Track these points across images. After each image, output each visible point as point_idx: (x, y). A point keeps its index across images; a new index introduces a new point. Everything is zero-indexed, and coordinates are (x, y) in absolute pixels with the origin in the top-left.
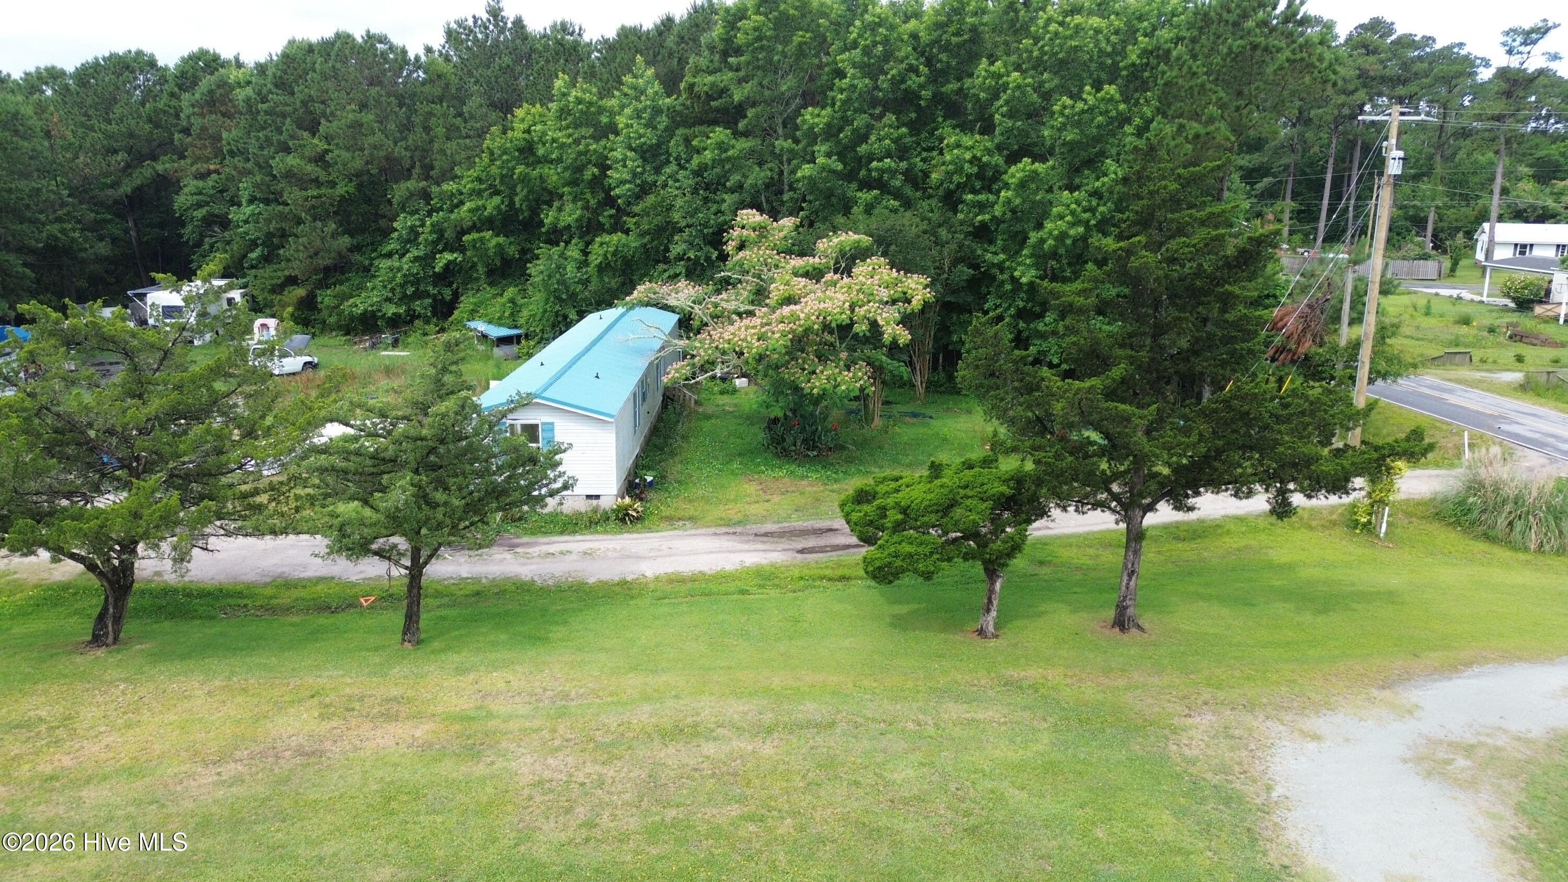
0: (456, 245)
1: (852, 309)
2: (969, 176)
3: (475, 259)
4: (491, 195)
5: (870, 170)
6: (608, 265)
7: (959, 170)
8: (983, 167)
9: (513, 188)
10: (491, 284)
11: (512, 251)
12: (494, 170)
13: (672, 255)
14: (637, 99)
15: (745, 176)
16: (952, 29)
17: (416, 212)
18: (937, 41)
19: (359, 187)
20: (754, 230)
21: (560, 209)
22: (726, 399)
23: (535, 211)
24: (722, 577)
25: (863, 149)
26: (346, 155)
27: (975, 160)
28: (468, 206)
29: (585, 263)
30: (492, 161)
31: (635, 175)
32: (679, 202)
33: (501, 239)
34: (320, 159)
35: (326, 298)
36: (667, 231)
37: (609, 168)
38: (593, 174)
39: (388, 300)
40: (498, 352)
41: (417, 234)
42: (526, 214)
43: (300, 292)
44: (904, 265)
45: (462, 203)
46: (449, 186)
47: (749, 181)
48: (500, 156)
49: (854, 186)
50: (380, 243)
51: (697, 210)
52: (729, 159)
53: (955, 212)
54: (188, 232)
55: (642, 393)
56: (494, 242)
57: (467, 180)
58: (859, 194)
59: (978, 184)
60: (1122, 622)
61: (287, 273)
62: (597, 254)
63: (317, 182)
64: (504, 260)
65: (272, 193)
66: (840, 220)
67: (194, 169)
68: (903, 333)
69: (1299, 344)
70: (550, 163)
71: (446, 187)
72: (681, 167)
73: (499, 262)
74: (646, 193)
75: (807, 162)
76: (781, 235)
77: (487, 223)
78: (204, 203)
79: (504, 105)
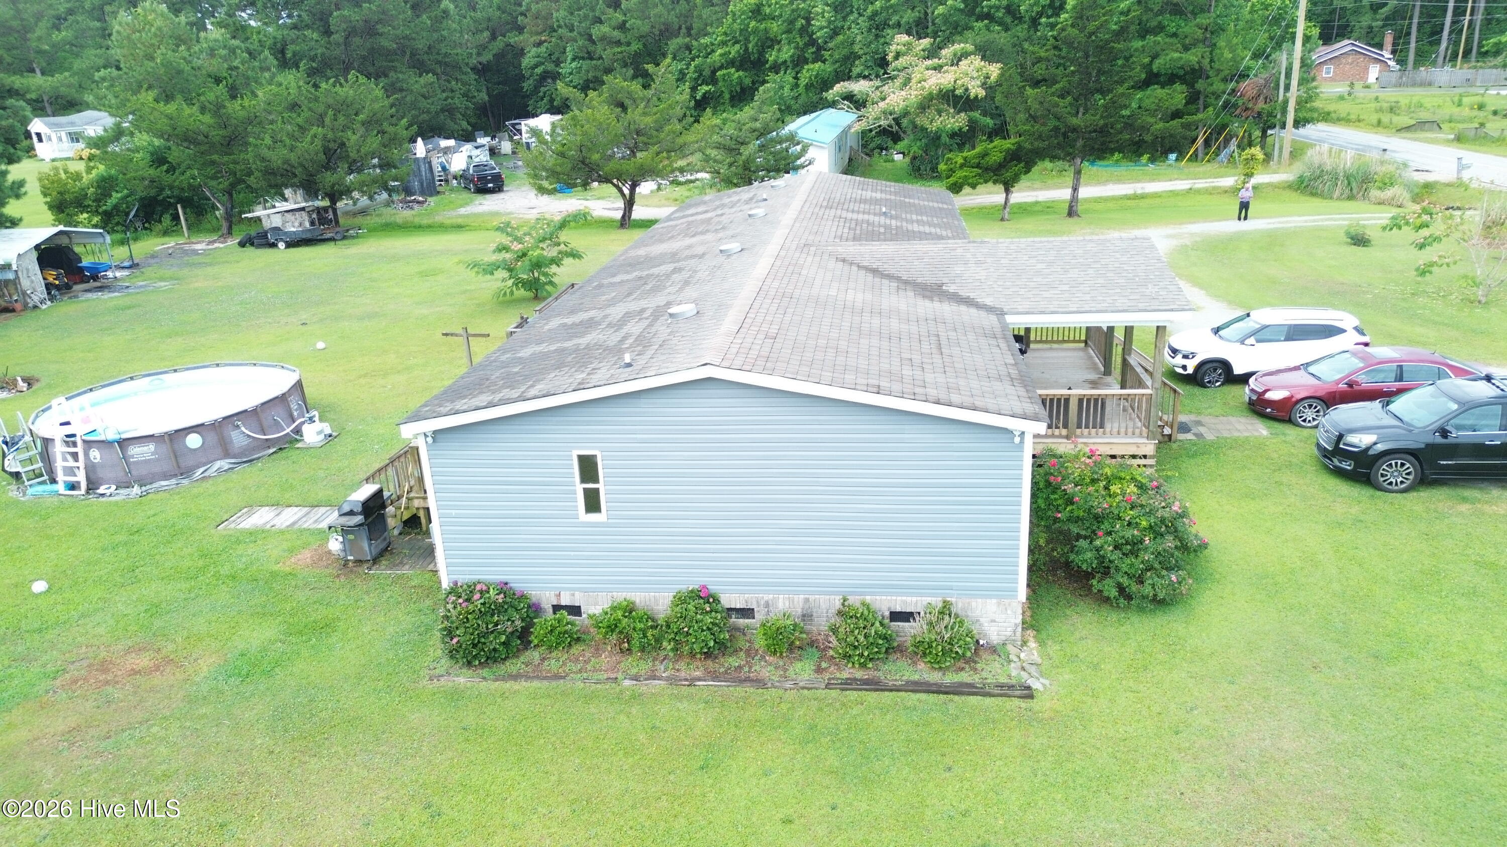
0: (713, 80)
1: (955, 82)
2: (1043, 7)
3: (723, 89)
4: (733, 45)
5: (983, 8)
6: (812, 85)
9: (747, 40)
10: (732, 107)
11: (748, 81)
12: (736, 26)
15: (901, 17)
17: (683, 59)
20: (904, 45)
21: (779, 50)
22: (888, 164)
23: (762, 53)
26: (639, 22)
28: (719, 51)
29: (797, 86)
30: (734, 21)
31: (830, 22)
32: (859, 39)
33: (741, 73)
34: (622, 27)
36: (851, 58)
37: (812, 19)
38: (802, 24)
41: (684, 75)
42: (756, 56)
44: (989, 59)
45: (713, 51)
46: (705, 40)
47: (904, 20)
48: (740, 16)
49: (973, 18)
51: (871, 42)
52: (891, 6)
53: (1037, 30)
54: (527, 85)
55: (840, 143)
56: (736, 75)
57: (717, 34)
58: (976, 24)
59: (1050, 12)
60: (1072, 212)
62: (804, 79)
63: (618, 43)
64: (742, 88)
65: (588, 53)
66: (958, 38)
67: (532, 40)
68: (982, 93)
69: (1255, 104)
70: (773, 19)
71: (702, 41)
72: (860, 15)
73: (738, 89)
74: (837, 34)
75: (942, 4)
76: (921, 48)
77: (731, 63)
78: (540, 64)
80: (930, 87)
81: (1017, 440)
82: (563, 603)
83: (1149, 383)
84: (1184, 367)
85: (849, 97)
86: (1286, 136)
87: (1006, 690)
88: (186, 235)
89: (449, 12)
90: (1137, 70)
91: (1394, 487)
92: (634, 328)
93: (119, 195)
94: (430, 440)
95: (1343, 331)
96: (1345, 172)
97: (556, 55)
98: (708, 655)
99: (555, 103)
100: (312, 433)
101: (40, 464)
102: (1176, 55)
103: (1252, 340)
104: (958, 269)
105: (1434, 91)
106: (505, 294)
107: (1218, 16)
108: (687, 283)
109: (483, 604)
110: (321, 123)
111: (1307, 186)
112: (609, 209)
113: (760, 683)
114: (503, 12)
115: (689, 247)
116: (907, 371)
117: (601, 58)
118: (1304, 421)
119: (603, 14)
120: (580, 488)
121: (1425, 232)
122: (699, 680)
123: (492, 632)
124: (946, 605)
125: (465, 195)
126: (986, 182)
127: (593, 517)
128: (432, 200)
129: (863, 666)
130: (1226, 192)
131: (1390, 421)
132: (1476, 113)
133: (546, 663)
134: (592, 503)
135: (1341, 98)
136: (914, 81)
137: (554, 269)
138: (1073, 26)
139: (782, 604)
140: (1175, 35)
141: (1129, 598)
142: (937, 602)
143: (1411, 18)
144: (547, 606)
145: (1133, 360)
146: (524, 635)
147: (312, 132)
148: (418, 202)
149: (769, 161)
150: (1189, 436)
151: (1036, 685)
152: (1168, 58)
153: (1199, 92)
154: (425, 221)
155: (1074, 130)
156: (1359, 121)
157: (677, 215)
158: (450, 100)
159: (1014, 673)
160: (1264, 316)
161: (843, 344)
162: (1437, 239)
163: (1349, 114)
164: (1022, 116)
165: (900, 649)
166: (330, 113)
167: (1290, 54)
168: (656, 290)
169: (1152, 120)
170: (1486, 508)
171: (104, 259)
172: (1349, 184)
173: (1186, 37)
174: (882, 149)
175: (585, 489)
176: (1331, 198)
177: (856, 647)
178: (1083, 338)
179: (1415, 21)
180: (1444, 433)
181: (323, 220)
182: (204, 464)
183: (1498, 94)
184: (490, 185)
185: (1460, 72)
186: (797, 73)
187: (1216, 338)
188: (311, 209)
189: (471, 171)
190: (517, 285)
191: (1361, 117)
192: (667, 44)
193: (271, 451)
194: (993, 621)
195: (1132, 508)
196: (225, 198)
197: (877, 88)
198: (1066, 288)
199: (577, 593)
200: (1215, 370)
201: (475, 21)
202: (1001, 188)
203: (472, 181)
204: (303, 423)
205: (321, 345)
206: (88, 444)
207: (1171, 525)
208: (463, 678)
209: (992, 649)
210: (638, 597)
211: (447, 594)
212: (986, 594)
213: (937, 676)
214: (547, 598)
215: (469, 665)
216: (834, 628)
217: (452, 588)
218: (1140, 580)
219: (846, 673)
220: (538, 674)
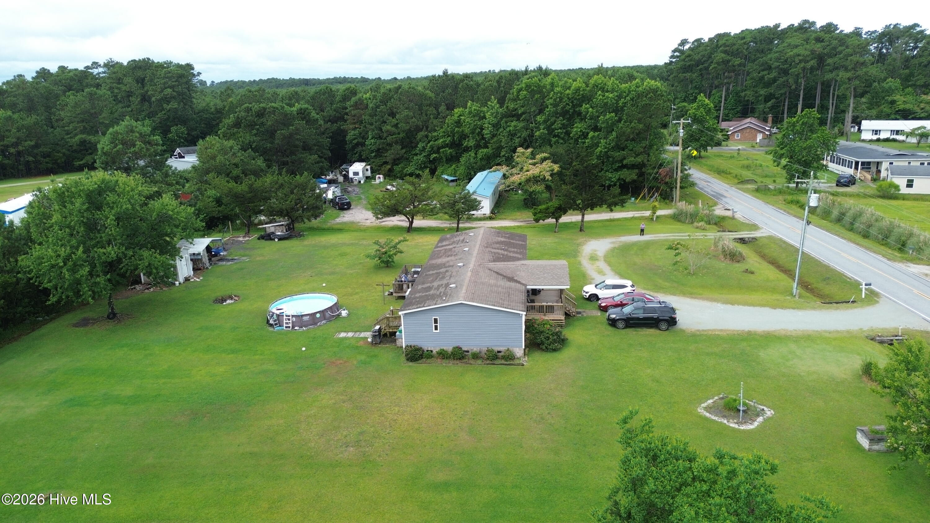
0: (438, 152)
1: (540, 173)
2: (580, 135)
3: (443, 156)
4: (448, 137)
5: (555, 133)
6: (484, 159)
7: (577, 134)
8: (583, 133)
9: (454, 136)
10: (447, 164)
11: (454, 153)
12: (449, 129)
13: (501, 155)
14: (492, 109)
15: (521, 135)
16: (577, 94)
17: (425, 141)
18: (574, 97)
19: (406, 134)
20: (521, 153)
21: (468, 141)
22: (516, 196)
23: (460, 142)
24: (511, 227)
25: (553, 127)
26: (404, 125)
27: (581, 131)
28: (441, 140)
29: (476, 157)
30: (448, 127)
31: (491, 132)
32: (503, 140)
33: (451, 150)
34: (396, 126)
35: (397, 168)
36: (500, 148)
37: (484, 129)
38: (479, 131)
39: (416, 169)
40: (451, 184)
41: (425, 149)
42: (458, 143)
43: (389, 167)
44: (555, 162)
45: (439, 139)
46: (435, 134)
48: (451, 125)
50: (412, 151)
51: (508, 143)
52: (517, 129)
54: (348, 148)
55: (494, 193)
56: (449, 151)
57: (441, 132)
58: (552, 139)
59: (582, 137)
60: (581, 230)
61: (384, 160)
62: (480, 155)
63: (394, 133)
65: (379, 136)
66: (543, 150)
67: (351, 127)
68: (550, 178)
69: (665, 179)
70: (466, 127)
71: (433, 134)
73: (450, 157)
74: (494, 137)
76: (528, 154)
77: (447, 146)
78: (356, 138)
79: (450, 107)
80: (530, 173)
81: (520, 316)
82: (429, 350)
84: (586, 296)
87: (519, 365)
88: (231, 233)
91: (620, 328)
92: (442, 290)
94: (404, 315)
95: (627, 287)
97: (363, 135)
98: (460, 359)
100: (344, 313)
101: (278, 322)
102: (633, 158)
103: (604, 288)
108: (451, 276)
109: (414, 348)
111: (677, 217)
112: (399, 221)
113: (471, 364)
114: (337, 112)
115: (448, 262)
116: (501, 301)
118: (608, 311)
119: (387, 119)
120: (434, 325)
121: (677, 251)
122: (459, 363)
123: (416, 354)
124: (508, 349)
125: (335, 211)
126: (549, 218)
127: (436, 331)
129: (491, 361)
130: (646, 219)
133: (427, 361)
134: (436, 328)
136: (524, 170)
139: (475, 349)
140: (632, 150)
141: (547, 349)
142: (506, 349)
144: (426, 351)
145: (563, 296)
146: (422, 355)
150: (580, 315)
151: (525, 364)
152: (630, 159)
153: (643, 173)
154: (325, 226)
157: (440, 245)
159: (521, 362)
160: (608, 282)
161: (488, 295)
165: (499, 358)
168: (443, 278)
173: (637, 151)
176: (685, 223)
177: (490, 356)
181: (290, 230)
182: (320, 322)
184: (345, 206)
186: (477, 152)
187: (596, 288)
188: (285, 225)
189: (337, 201)
193: (336, 318)
194: (518, 353)
196: (248, 219)
197: (510, 170)
199: (432, 348)
200: (593, 297)
202: (555, 218)
203: (337, 204)
204: (342, 311)
205: (324, 285)
206: (293, 316)
207: (558, 334)
208: (411, 364)
209: (518, 358)
210: (445, 348)
211: (406, 347)
212: (516, 347)
213: (506, 363)
214: (425, 349)
215: (411, 361)
216: (486, 354)
217: (407, 346)
218: (550, 345)
219: (488, 362)
220: (425, 363)
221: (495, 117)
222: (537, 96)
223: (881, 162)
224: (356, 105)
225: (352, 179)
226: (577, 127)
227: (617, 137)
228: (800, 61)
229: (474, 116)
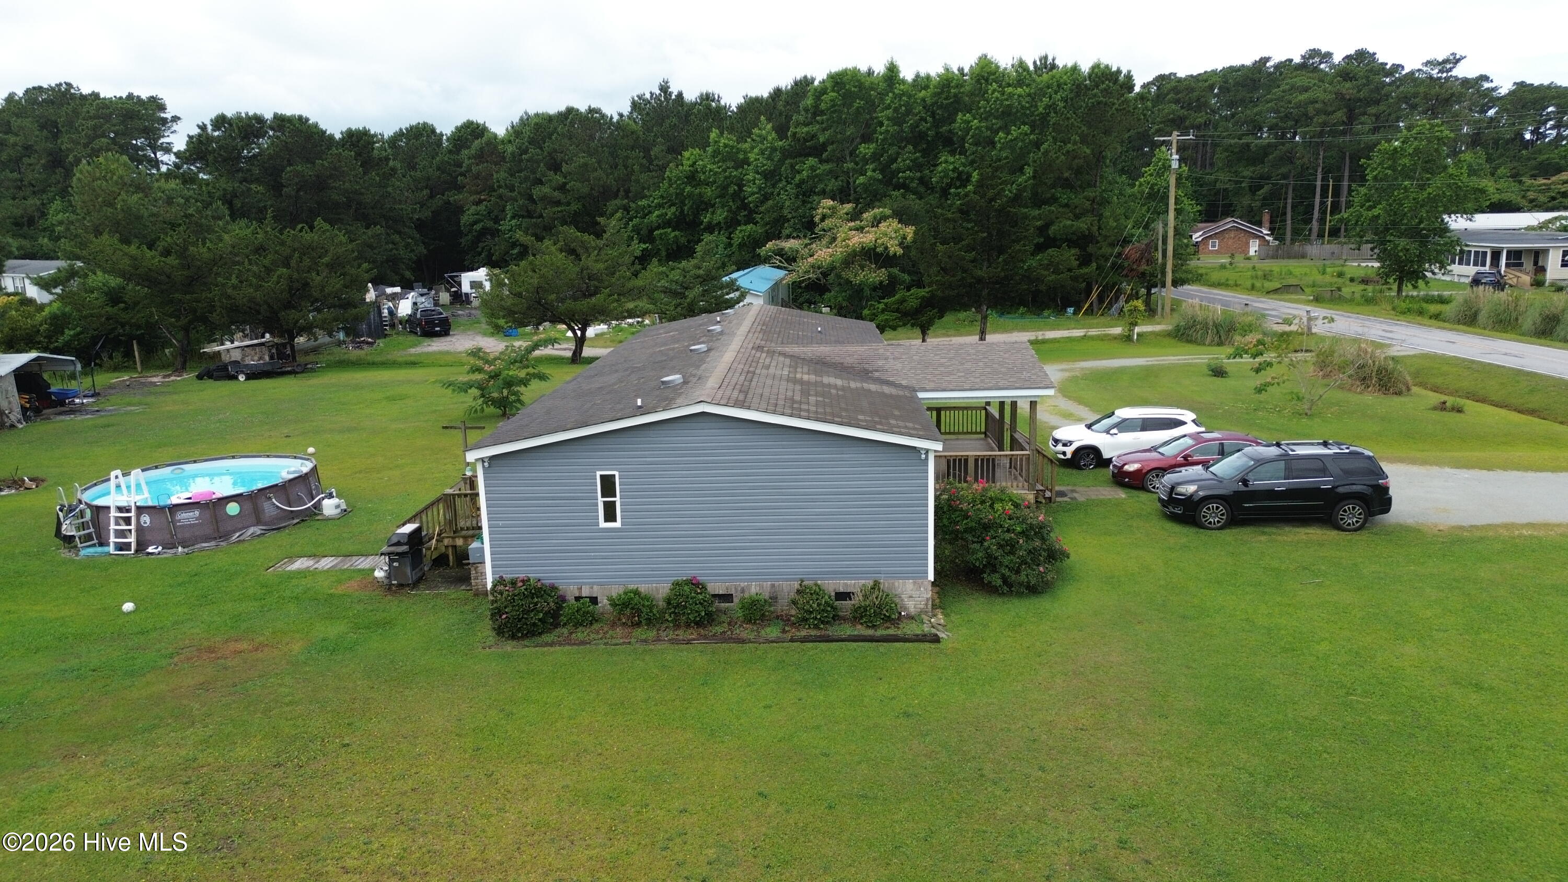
0: (650, 239)
1: (876, 241)
2: (952, 179)
3: (661, 246)
4: (670, 207)
5: (898, 178)
6: (745, 244)
7: (946, 176)
8: (960, 173)
9: (683, 203)
11: (683, 240)
12: (672, 190)
14: (762, 143)
15: (826, 185)
18: (936, 103)
19: (584, 205)
20: (830, 209)
21: (713, 213)
23: (696, 215)
25: (894, 166)
26: (578, 185)
27: (954, 170)
28: (657, 213)
29: (730, 245)
30: (670, 186)
31: (760, 189)
32: (787, 204)
33: (677, 233)
34: (562, 188)
36: (780, 221)
37: (744, 185)
38: (734, 190)
42: (691, 217)
44: (906, 222)
45: (650, 212)
46: (642, 203)
47: (829, 187)
48: (676, 182)
51: (798, 207)
52: (817, 176)
53: (947, 199)
54: (465, 241)
56: (673, 234)
57: (655, 197)
58: (893, 192)
59: (958, 184)
62: (737, 239)
63: (558, 203)
64: (678, 246)
65: (528, 211)
66: (877, 204)
67: (472, 198)
68: (900, 251)
69: (1138, 266)
70: (707, 185)
71: (640, 203)
72: (788, 183)
73: (675, 248)
74: (768, 200)
75: (862, 175)
76: (844, 211)
77: (668, 224)
78: (480, 221)
79: (675, 150)
80: (854, 245)
81: (923, 456)
82: (584, 595)
83: (1027, 448)
84: (1064, 453)
85: (780, 253)
86: (1167, 294)
87: (918, 638)
88: (139, 370)
89: (397, 170)
90: (1031, 231)
91: (1213, 526)
93: (72, 333)
94: (486, 464)
95: (1183, 423)
96: (1214, 322)
97: (495, 212)
98: (699, 624)
99: (494, 258)
100: (330, 507)
101: (92, 530)
102: (1069, 222)
103: (1114, 431)
104: (880, 363)
105: (1306, 262)
106: (476, 411)
107: (1104, 191)
109: (526, 589)
110: (287, 266)
111: (1183, 334)
112: (562, 349)
113: (743, 641)
114: (443, 173)
117: (541, 216)
118: (1154, 487)
119: (544, 176)
120: (601, 501)
121: (1260, 359)
122: (694, 640)
123: (532, 611)
124: (876, 584)
125: (412, 338)
126: (904, 325)
127: (610, 525)
128: (381, 343)
129: (816, 627)
130: (1117, 338)
131: (1209, 476)
132: (1336, 280)
133: (574, 635)
134: (610, 515)
135: (1223, 267)
136: (839, 239)
137: (522, 389)
138: (974, 193)
139: (754, 590)
140: (1067, 205)
141: (1010, 586)
142: (870, 583)
143: (1286, 199)
144: (570, 598)
145: (1017, 436)
146: (554, 614)
147: (278, 273)
148: (368, 343)
149: (711, 303)
150: (1065, 499)
151: (941, 635)
152: (1061, 225)
153: (1091, 255)
154: (378, 359)
155: (980, 280)
156: (1236, 285)
158: (394, 251)
159: (926, 629)
160: (1124, 413)
162: (1270, 364)
163: (1227, 280)
164: (935, 269)
165: (843, 617)
166: (296, 255)
167: (1166, 225)
169: (1046, 273)
170: (1279, 538)
171: (73, 385)
172: (1218, 332)
173: (1076, 207)
174: (810, 303)
175: (605, 502)
176: (1204, 344)
177: (811, 612)
178: (983, 430)
179: (1290, 201)
180: (1245, 482)
181: (281, 356)
182: (240, 530)
183: (1359, 265)
184: (437, 329)
185: (1329, 247)
186: (731, 234)
187: (1089, 431)
188: (271, 344)
189: (418, 316)
190: (486, 403)
191: (1238, 282)
192: (605, 205)
193: (296, 521)
194: (911, 597)
195: (1010, 519)
196: (180, 336)
197: (806, 245)
198: (962, 374)
199: (595, 587)
200: (1088, 455)
201: (414, 180)
202: (918, 331)
203: (420, 324)
204: (323, 499)
205: (311, 450)
206: (140, 510)
207: (1039, 531)
208: (509, 647)
209: (911, 618)
210: (643, 588)
211: (494, 586)
212: (905, 576)
213: (870, 632)
214: (571, 591)
215: (513, 637)
216: (794, 602)
217: (499, 581)
218: (1018, 572)
219: (804, 633)
220: (568, 642)
221: (768, 159)
222: (858, 103)
223: (1545, 251)
224: (480, 156)
225: (467, 294)
226: (946, 162)
227: (1034, 177)
228: (1318, 112)
229: (724, 160)
